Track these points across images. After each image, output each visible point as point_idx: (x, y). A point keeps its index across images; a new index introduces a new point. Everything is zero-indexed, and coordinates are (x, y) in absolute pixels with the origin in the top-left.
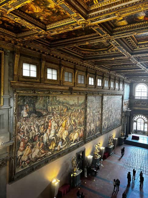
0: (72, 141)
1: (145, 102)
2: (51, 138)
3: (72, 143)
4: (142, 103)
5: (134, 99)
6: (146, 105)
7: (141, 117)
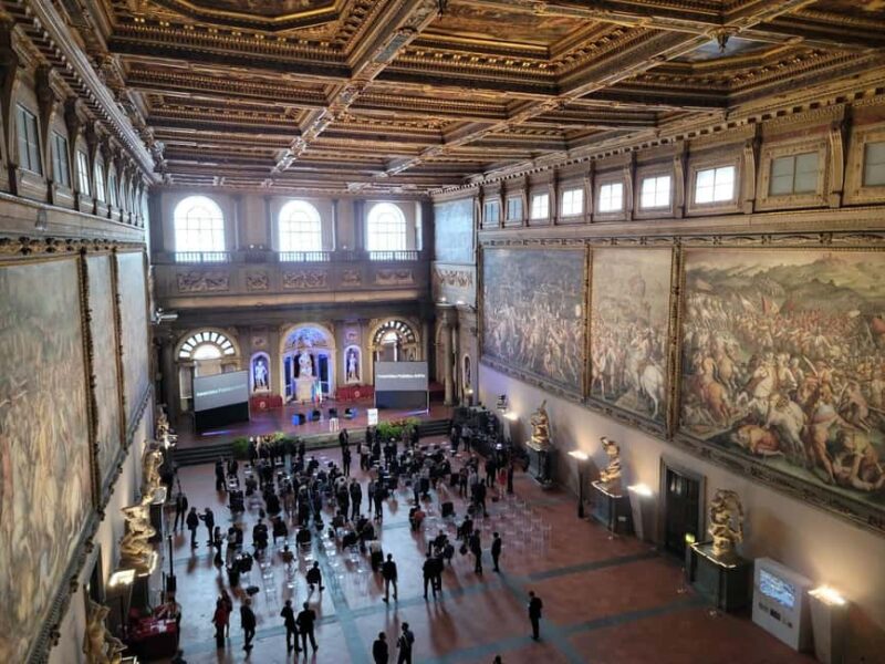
0: (70, 528)
1: (219, 275)
2: (17, 546)
3: (71, 539)
4: (207, 280)
5: (174, 263)
6: (223, 286)
7: (213, 339)
